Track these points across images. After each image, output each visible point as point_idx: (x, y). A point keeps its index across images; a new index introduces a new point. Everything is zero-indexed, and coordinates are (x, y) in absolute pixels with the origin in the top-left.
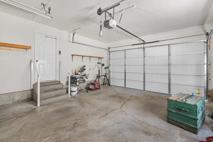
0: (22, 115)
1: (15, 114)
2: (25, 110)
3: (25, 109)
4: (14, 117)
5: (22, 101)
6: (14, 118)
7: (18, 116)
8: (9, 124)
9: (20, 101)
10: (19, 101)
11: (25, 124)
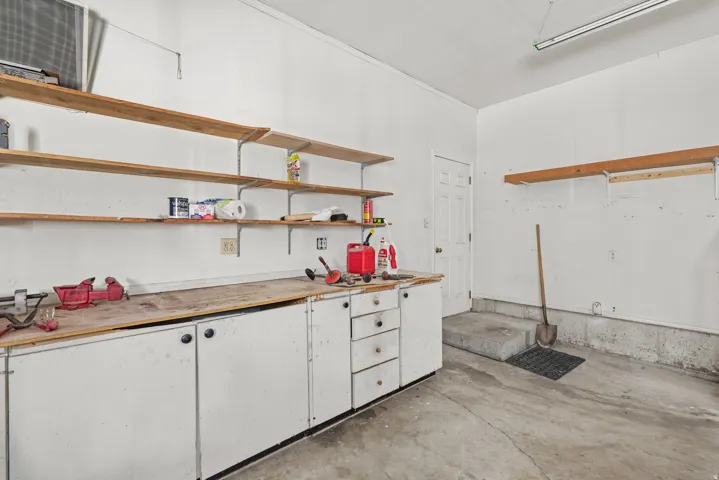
0: (642, 412)
1: (629, 398)
2: (672, 407)
3: (677, 404)
4: (617, 405)
5: (693, 368)
6: (609, 407)
7: (628, 409)
8: (582, 414)
9: (685, 366)
10: (680, 365)
11: (612, 446)
